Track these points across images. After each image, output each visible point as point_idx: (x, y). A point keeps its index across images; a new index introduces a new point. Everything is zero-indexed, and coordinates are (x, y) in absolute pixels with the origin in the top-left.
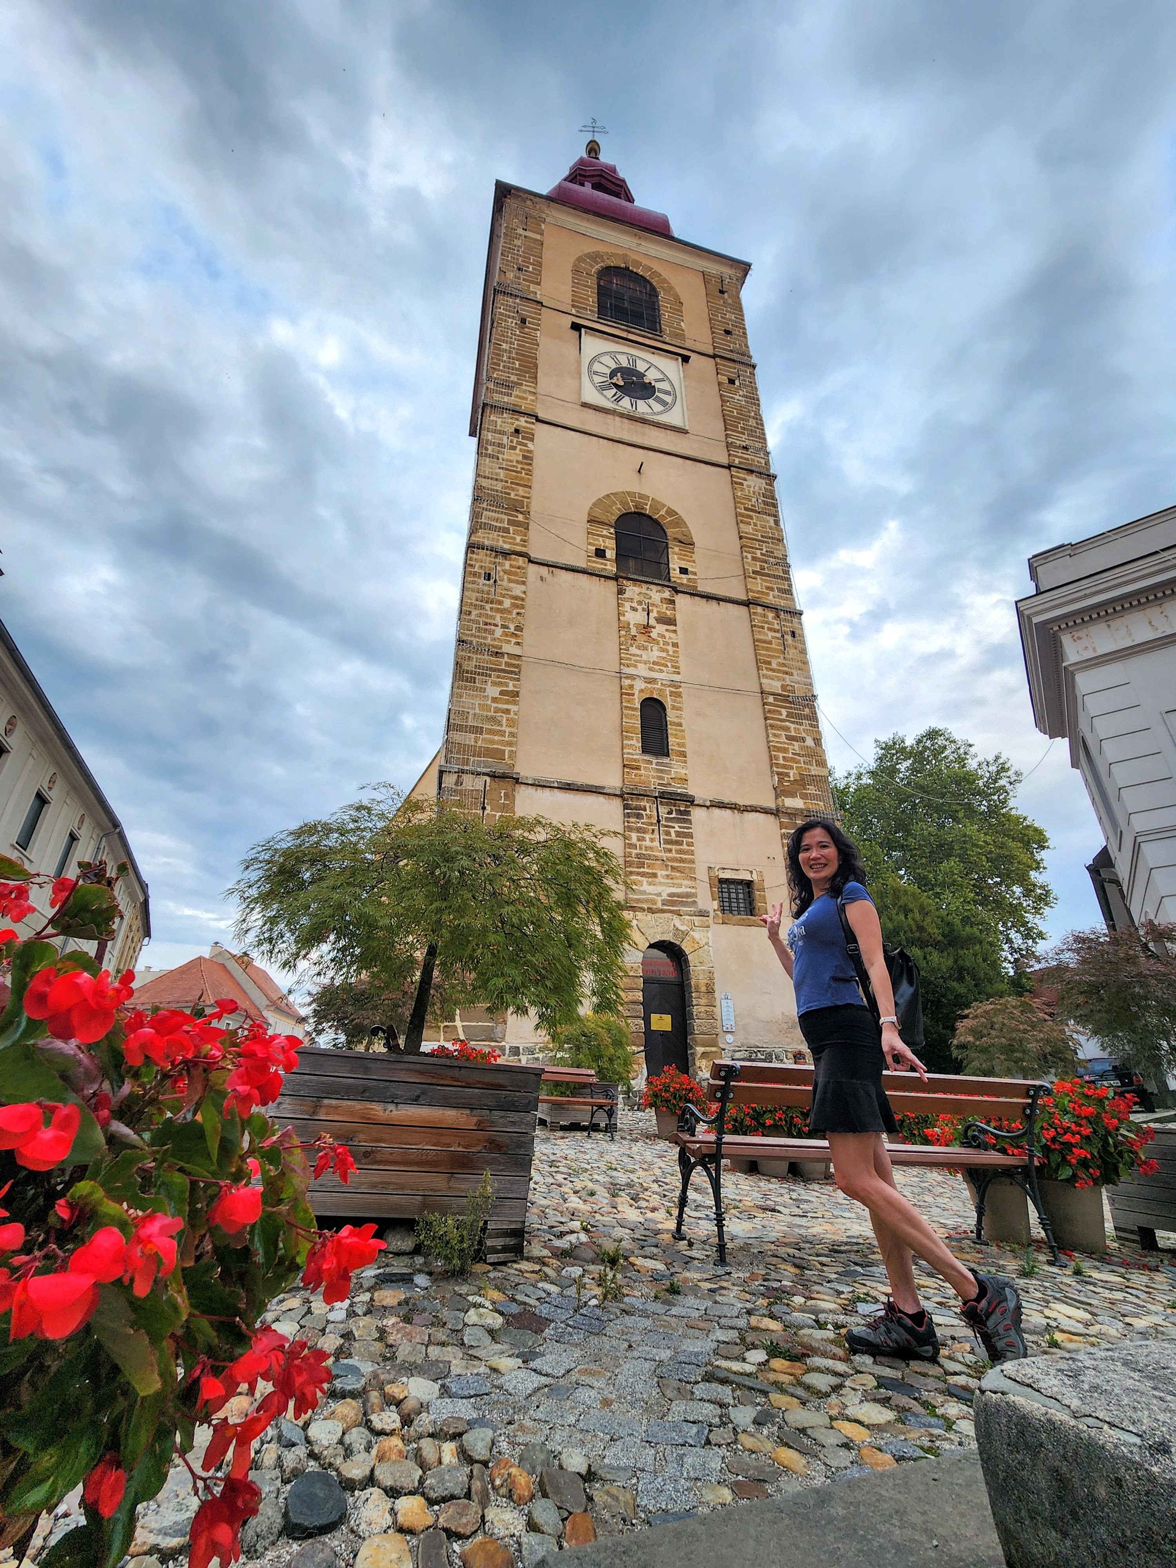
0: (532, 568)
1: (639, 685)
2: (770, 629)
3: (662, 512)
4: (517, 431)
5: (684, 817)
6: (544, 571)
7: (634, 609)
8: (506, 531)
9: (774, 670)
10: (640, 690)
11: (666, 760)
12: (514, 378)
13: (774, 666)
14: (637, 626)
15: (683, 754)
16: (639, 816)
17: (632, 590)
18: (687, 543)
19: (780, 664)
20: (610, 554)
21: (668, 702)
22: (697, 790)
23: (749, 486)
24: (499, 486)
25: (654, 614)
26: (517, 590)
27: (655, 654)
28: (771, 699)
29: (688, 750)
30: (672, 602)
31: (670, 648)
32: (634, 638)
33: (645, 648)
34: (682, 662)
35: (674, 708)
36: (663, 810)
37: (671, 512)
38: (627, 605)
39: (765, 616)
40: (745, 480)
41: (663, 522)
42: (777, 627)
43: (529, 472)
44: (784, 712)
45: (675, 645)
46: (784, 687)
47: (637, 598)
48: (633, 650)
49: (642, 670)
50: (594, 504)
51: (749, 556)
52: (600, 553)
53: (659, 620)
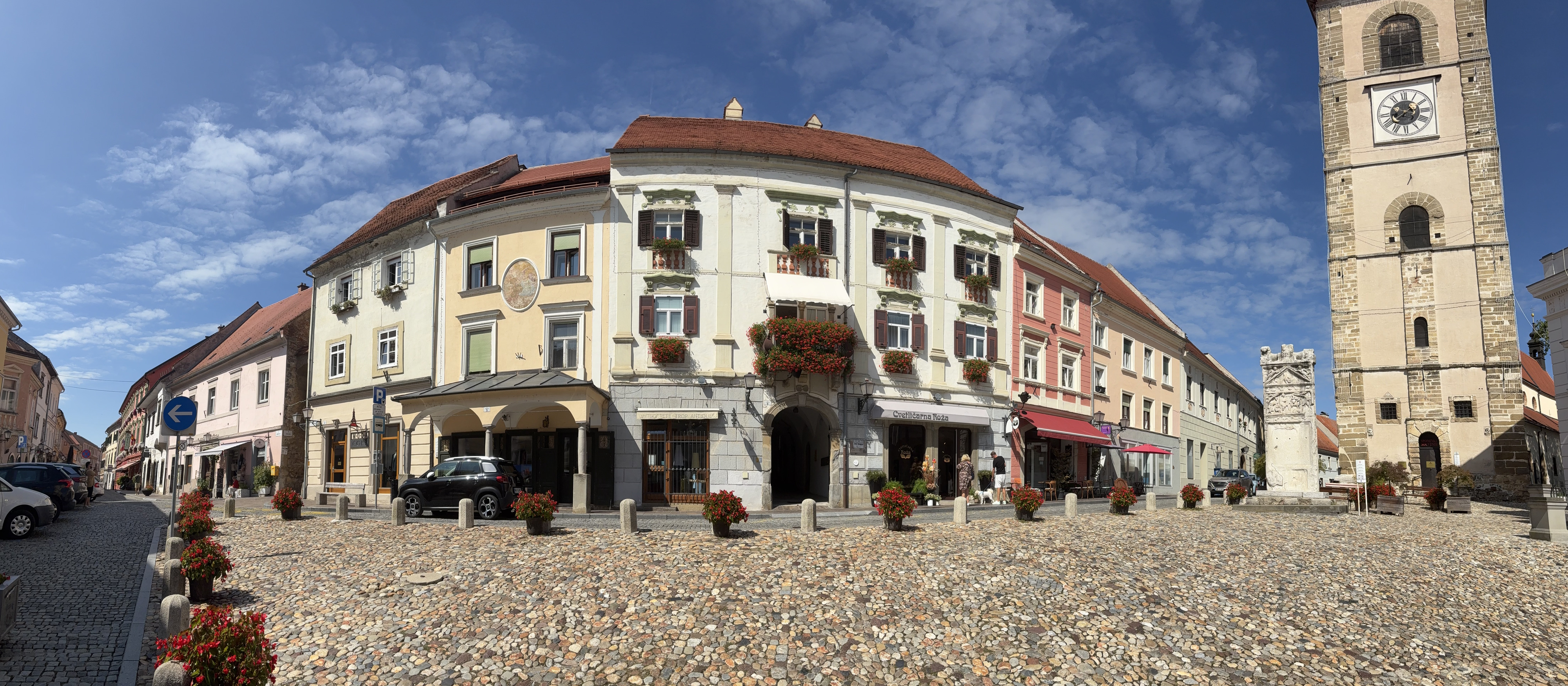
0: (1359, 261)
1: (1413, 312)
2: (1487, 259)
3: (1425, 201)
4: (1343, 180)
5: (1436, 375)
6: (1365, 260)
7: (1410, 269)
8: (1344, 244)
9: (1488, 285)
10: (1413, 315)
11: (1427, 348)
12: (1337, 145)
13: (1488, 282)
14: (1411, 279)
15: (1436, 344)
16: (1415, 378)
17: (1408, 258)
18: (1440, 217)
19: (1491, 280)
20: (1397, 239)
21: (1428, 319)
22: (1441, 362)
23: (1479, 162)
24: (1338, 219)
25: (1419, 270)
26: (1353, 277)
27: (1421, 292)
28: (1485, 303)
29: (1438, 341)
30: (1430, 259)
31: (1429, 287)
32: (1410, 286)
33: (1416, 290)
34: (1435, 294)
35: (1431, 320)
36: (1426, 373)
37: (1431, 198)
38: (1406, 268)
39: (1484, 251)
40: (1477, 158)
41: (1426, 207)
42: (1491, 256)
43: (1351, 205)
44: (1492, 308)
45: (1432, 284)
46: (1493, 294)
47: (1411, 262)
48: (1410, 293)
49: (1415, 304)
50: (1387, 210)
51: (1477, 213)
52: (1392, 240)
53: (1422, 272)
